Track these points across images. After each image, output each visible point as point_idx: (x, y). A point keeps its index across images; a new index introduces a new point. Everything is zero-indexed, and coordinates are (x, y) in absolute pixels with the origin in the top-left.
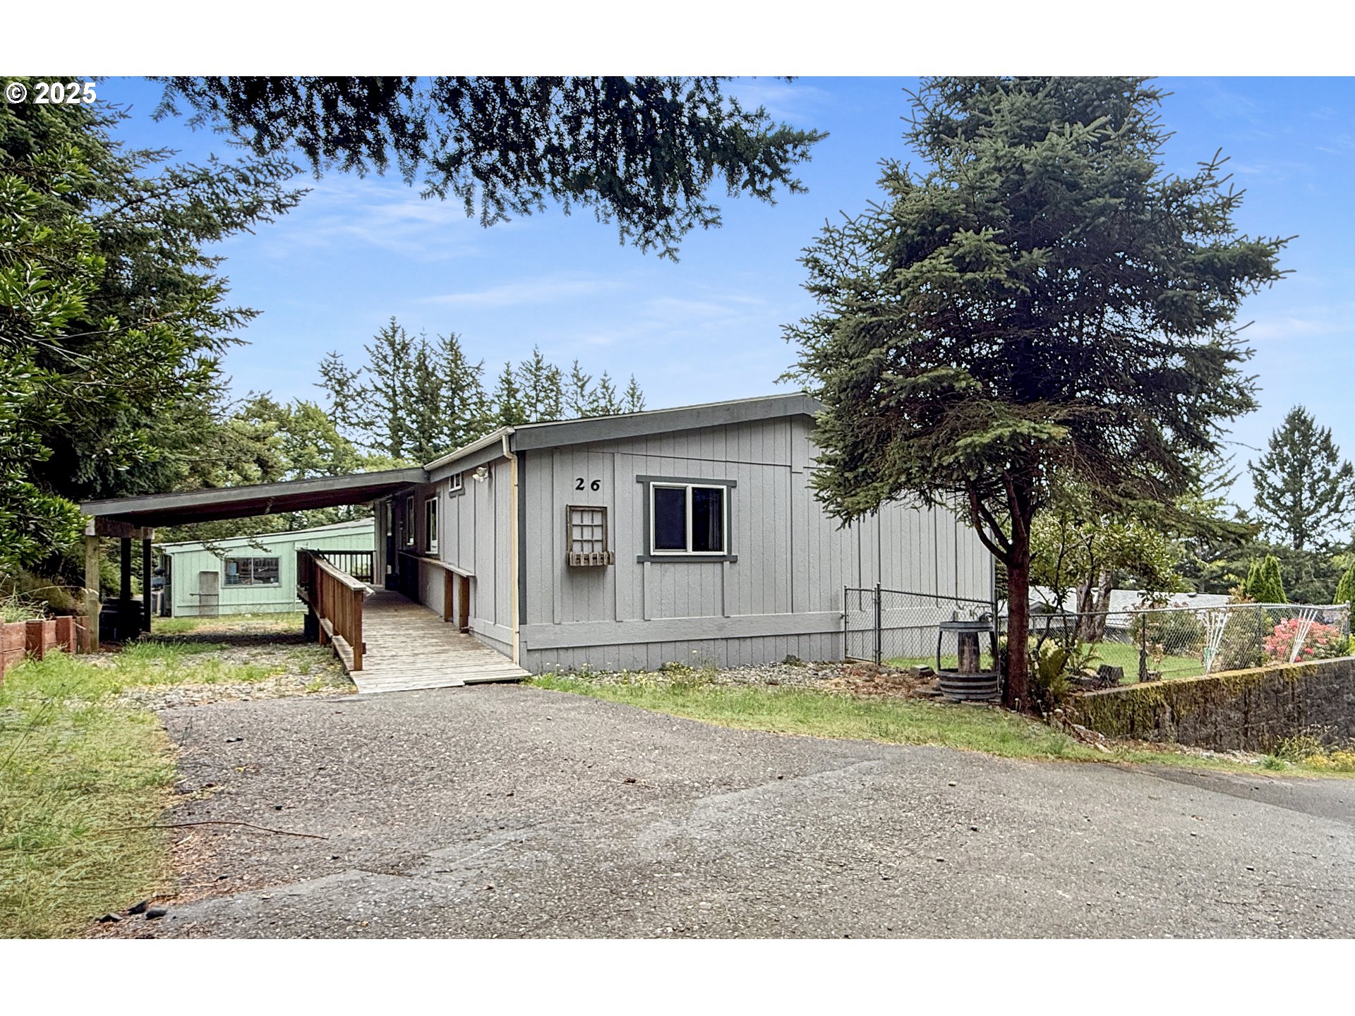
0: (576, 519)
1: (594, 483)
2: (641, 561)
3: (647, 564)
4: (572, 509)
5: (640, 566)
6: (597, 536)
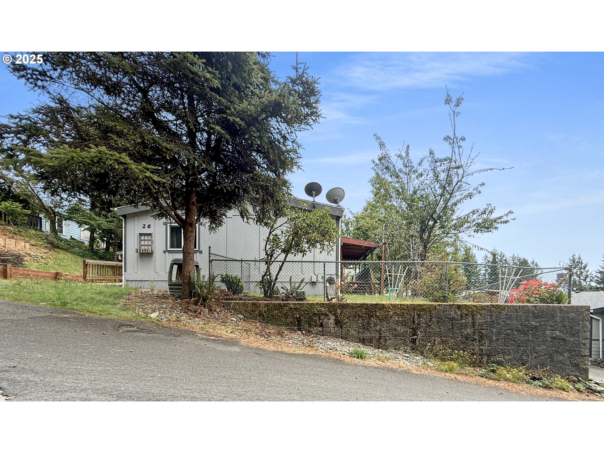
0: (143, 238)
1: (149, 226)
2: (165, 252)
3: (167, 253)
4: (141, 235)
5: (164, 254)
6: (150, 243)
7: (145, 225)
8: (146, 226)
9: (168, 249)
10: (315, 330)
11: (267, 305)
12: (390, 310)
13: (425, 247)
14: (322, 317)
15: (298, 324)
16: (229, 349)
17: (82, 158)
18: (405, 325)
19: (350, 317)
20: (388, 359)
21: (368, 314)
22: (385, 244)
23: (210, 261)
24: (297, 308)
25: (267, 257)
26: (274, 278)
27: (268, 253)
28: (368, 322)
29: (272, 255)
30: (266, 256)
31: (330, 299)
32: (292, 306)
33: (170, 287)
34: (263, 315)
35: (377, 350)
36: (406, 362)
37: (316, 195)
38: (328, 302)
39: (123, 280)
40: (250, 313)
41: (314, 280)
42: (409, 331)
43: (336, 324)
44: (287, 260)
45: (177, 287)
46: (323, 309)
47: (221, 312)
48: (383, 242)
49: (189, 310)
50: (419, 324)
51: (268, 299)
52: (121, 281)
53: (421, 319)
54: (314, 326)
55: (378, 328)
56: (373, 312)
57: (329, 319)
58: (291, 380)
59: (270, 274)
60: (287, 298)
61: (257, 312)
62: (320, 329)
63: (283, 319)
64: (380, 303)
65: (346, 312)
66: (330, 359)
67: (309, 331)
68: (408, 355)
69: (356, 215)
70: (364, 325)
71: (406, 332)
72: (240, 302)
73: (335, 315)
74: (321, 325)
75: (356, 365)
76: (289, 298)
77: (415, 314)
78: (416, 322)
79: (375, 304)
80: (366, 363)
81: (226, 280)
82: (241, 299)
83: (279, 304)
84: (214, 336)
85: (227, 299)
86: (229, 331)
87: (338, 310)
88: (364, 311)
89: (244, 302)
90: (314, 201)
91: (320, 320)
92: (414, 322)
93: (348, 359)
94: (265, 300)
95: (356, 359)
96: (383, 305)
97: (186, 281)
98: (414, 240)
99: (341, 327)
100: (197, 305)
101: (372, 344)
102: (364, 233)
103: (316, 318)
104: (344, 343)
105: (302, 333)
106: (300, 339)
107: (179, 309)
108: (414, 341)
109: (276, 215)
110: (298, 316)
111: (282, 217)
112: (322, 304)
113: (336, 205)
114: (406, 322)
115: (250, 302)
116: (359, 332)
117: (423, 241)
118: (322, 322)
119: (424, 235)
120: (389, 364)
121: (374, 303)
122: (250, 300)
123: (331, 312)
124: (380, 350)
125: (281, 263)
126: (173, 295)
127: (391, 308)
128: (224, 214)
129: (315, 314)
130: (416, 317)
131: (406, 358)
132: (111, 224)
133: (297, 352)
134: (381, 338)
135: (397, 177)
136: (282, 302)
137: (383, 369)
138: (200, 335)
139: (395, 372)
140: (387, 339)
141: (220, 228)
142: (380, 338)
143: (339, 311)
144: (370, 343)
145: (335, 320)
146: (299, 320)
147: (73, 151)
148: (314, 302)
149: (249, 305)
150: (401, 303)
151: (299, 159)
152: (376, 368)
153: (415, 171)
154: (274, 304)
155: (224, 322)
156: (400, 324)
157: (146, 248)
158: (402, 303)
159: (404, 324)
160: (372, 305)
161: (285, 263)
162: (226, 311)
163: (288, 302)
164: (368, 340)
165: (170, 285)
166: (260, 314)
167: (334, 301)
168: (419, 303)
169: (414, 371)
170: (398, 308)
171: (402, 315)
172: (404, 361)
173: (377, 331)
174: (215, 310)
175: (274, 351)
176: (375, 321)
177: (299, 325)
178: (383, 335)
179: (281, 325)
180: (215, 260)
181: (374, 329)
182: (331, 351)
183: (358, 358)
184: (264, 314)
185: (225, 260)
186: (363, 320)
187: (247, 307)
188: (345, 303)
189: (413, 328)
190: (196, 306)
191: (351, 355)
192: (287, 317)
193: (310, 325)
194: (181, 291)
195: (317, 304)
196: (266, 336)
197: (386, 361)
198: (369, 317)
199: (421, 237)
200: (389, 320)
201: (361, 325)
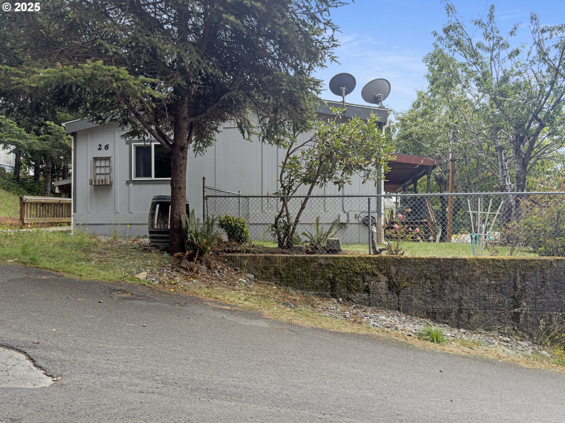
0: (98, 164)
1: (106, 146)
2: (128, 183)
3: (131, 185)
4: (96, 159)
5: (127, 186)
6: (107, 172)
7: (101, 145)
8: (103, 147)
9: (133, 179)
10: (357, 296)
11: (286, 260)
12: (475, 268)
13: (524, 165)
14: (368, 278)
15: (331, 288)
16: (255, 323)
17: (75, 77)
18: (500, 292)
19: (412, 278)
20: (478, 344)
21: (441, 275)
22: (453, 160)
23: (205, 198)
24: (329, 264)
25: (284, 190)
26: (293, 222)
27: (285, 185)
28: (441, 286)
29: (290, 188)
30: (282, 189)
31: (378, 250)
32: (322, 261)
33: (152, 235)
34: (280, 274)
35: (456, 331)
36: (507, 350)
37: (347, 93)
38: (376, 256)
39: (72, 223)
40: (262, 271)
41: (343, 220)
42: (508, 301)
43: (389, 289)
44: (313, 193)
45: (161, 235)
46: (368, 266)
47: (223, 269)
48: (450, 158)
49: (182, 267)
50: (524, 290)
51: (287, 251)
52: (69, 224)
53: (527, 283)
54: (356, 291)
55: (457, 296)
56: (448, 271)
57: (378, 281)
58: (353, 370)
59: (287, 215)
60: (314, 249)
61: (272, 270)
62: (365, 295)
63: (309, 281)
64: (459, 257)
65: (405, 270)
66: (392, 342)
67: (348, 299)
68: (509, 339)
69: (400, 115)
70: (434, 291)
71: (503, 302)
72: (248, 255)
73: (387, 274)
74: (367, 290)
75: (432, 352)
76: (317, 249)
77: (518, 274)
78: (519, 287)
79: (451, 259)
80: (447, 348)
81: (226, 225)
82: (248, 252)
83: (304, 259)
84: (228, 305)
85: (229, 252)
86: (243, 298)
87: (392, 267)
88: (433, 269)
89: (253, 255)
90: (343, 102)
91: (364, 282)
92: (515, 287)
93: (418, 343)
94: (283, 253)
95: (429, 343)
96: (465, 260)
97: (176, 226)
98: (505, 154)
99: (398, 294)
100: (193, 261)
101: (447, 321)
102: (415, 143)
103: (359, 279)
104: (404, 318)
105: (338, 301)
106: (338, 310)
107: (169, 267)
108: (516, 317)
109: (296, 129)
110: (331, 276)
111: (304, 132)
112: (367, 258)
113: (378, 106)
114: (502, 288)
115: (262, 255)
116: (426, 302)
117: (522, 157)
118: (367, 286)
119: (521, 146)
120: (480, 351)
121: (449, 257)
122: (261, 253)
123: (381, 270)
124: (462, 330)
125: (303, 199)
126: (156, 246)
127: (478, 265)
128: (216, 129)
129: (357, 273)
130: (519, 279)
131: (506, 344)
132: (45, 142)
133: (343, 330)
134: (462, 312)
135: (474, 55)
136: (307, 255)
137: (475, 359)
138: (209, 304)
139: (494, 364)
140: (472, 313)
141: (209, 148)
142: (460, 311)
143: (393, 270)
144: (445, 318)
145: (389, 283)
146: (333, 283)
147: (65, 70)
148: (355, 256)
149: (261, 260)
150: (493, 257)
151: (334, 48)
152: (464, 357)
153: (505, 46)
154: (296, 258)
155: (232, 285)
156: (492, 290)
157: (103, 177)
158: (496, 258)
159: (499, 289)
160: (446, 260)
161: (310, 198)
162: (229, 269)
163: (316, 255)
164: (440, 314)
165: (150, 232)
166: (277, 273)
167: (384, 254)
168: (522, 257)
169: (522, 364)
170: (489, 266)
171: (496, 276)
172: (503, 347)
173: (455, 301)
174: (216, 268)
175: (312, 327)
176: (452, 284)
177: (333, 289)
178: (465, 306)
179: (308, 289)
180: (211, 196)
181: (450, 297)
182: (389, 330)
183: (433, 341)
184: (282, 272)
185: (226, 197)
186: (432, 283)
187: (258, 263)
188: (402, 257)
189: (513, 297)
190: (191, 263)
191: (420, 336)
192: (316, 277)
193: (349, 290)
194: (168, 240)
195: (360, 258)
196: (293, 306)
197: (475, 347)
198: (442, 280)
199: (517, 150)
200: (474, 284)
201: (429, 291)
